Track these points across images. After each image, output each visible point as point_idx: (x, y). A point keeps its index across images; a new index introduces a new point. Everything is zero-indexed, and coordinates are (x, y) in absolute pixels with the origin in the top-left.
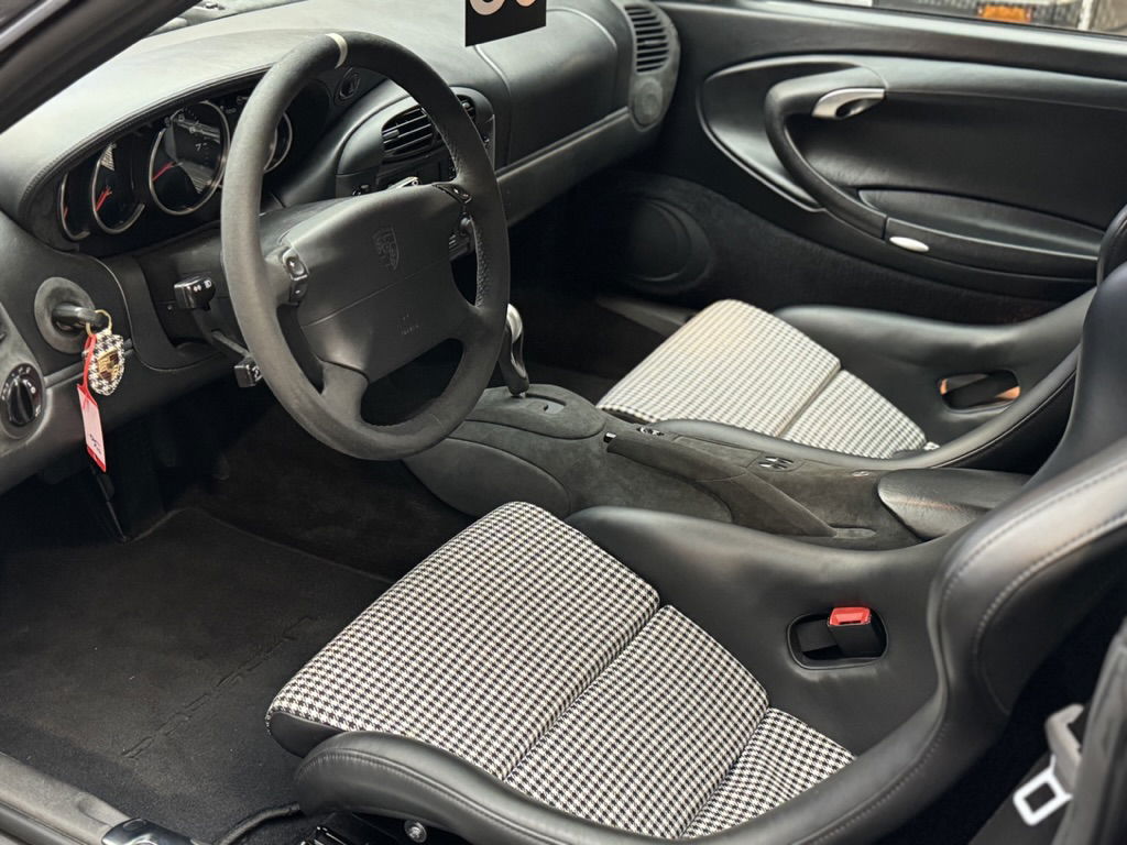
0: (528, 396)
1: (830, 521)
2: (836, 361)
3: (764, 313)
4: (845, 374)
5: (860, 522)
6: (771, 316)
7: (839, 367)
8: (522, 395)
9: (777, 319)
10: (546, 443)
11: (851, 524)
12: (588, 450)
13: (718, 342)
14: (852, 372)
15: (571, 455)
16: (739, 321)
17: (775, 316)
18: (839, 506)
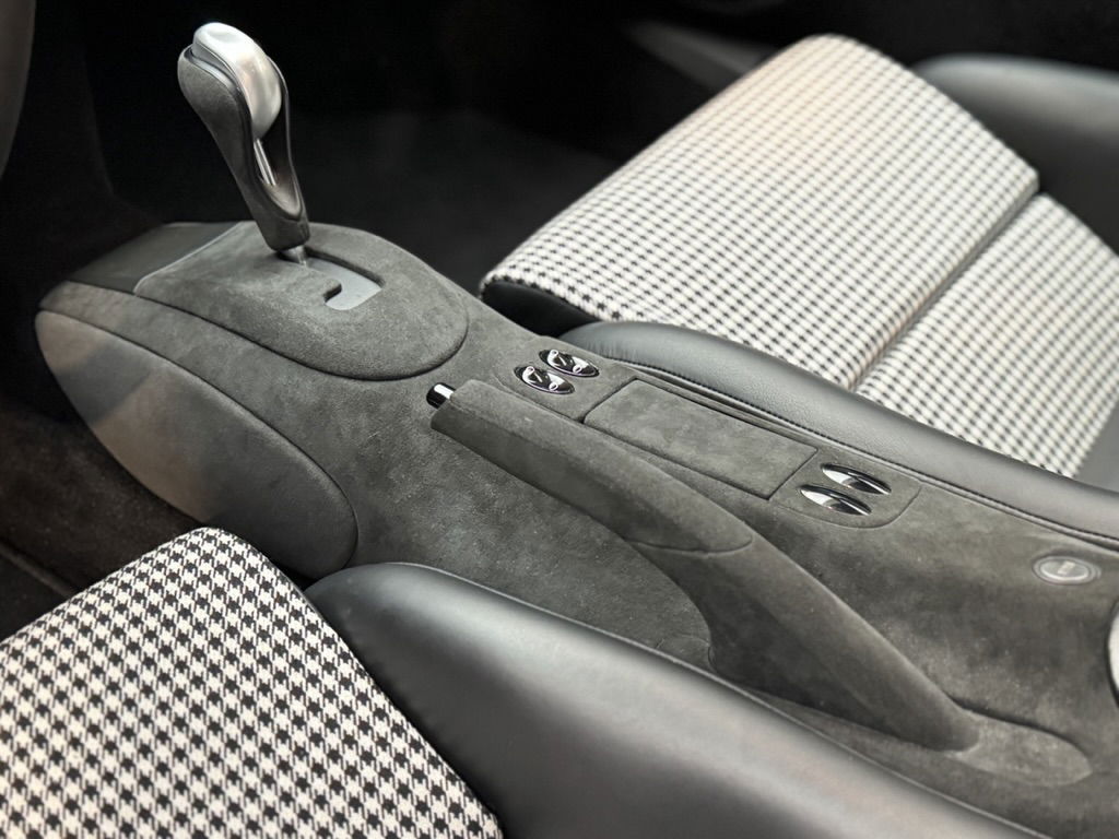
0: (311, 254)
1: (962, 690)
2: (1030, 175)
3: (896, 68)
4: (1045, 204)
5: (1046, 713)
6: (908, 75)
7: (1035, 187)
8: (298, 251)
9: (920, 82)
10: (307, 387)
11: (1019, 713)
12: (405, 409)
13: (788, 129)
14: (1061, 199)
15: (363, 420)
16: (842, 83)
17: (919, 74)
18: (994, 653)
